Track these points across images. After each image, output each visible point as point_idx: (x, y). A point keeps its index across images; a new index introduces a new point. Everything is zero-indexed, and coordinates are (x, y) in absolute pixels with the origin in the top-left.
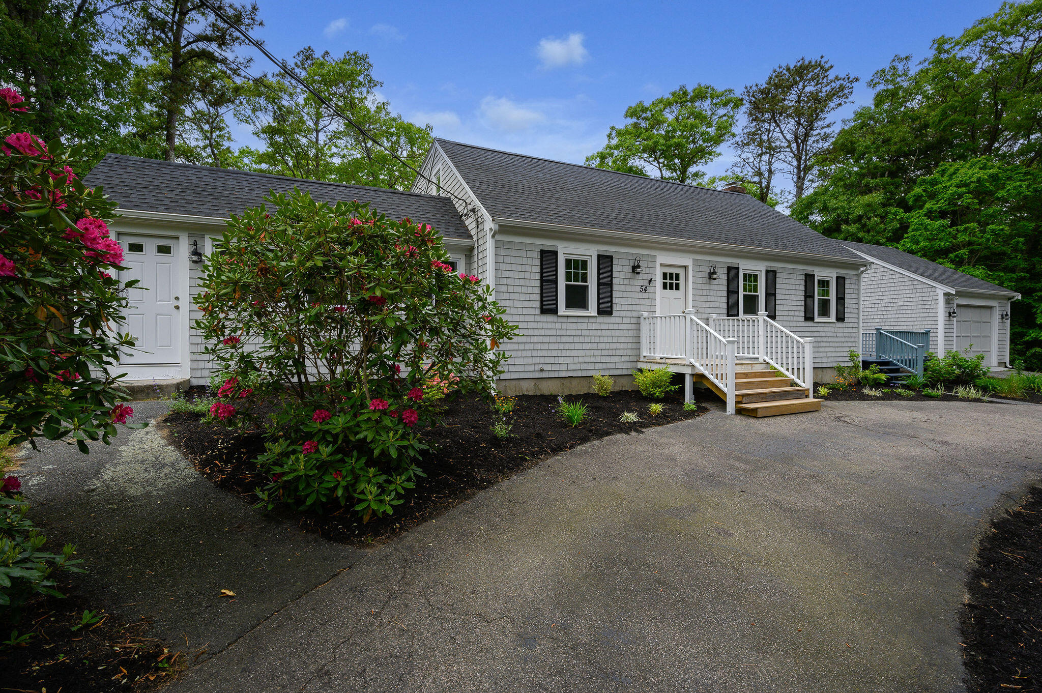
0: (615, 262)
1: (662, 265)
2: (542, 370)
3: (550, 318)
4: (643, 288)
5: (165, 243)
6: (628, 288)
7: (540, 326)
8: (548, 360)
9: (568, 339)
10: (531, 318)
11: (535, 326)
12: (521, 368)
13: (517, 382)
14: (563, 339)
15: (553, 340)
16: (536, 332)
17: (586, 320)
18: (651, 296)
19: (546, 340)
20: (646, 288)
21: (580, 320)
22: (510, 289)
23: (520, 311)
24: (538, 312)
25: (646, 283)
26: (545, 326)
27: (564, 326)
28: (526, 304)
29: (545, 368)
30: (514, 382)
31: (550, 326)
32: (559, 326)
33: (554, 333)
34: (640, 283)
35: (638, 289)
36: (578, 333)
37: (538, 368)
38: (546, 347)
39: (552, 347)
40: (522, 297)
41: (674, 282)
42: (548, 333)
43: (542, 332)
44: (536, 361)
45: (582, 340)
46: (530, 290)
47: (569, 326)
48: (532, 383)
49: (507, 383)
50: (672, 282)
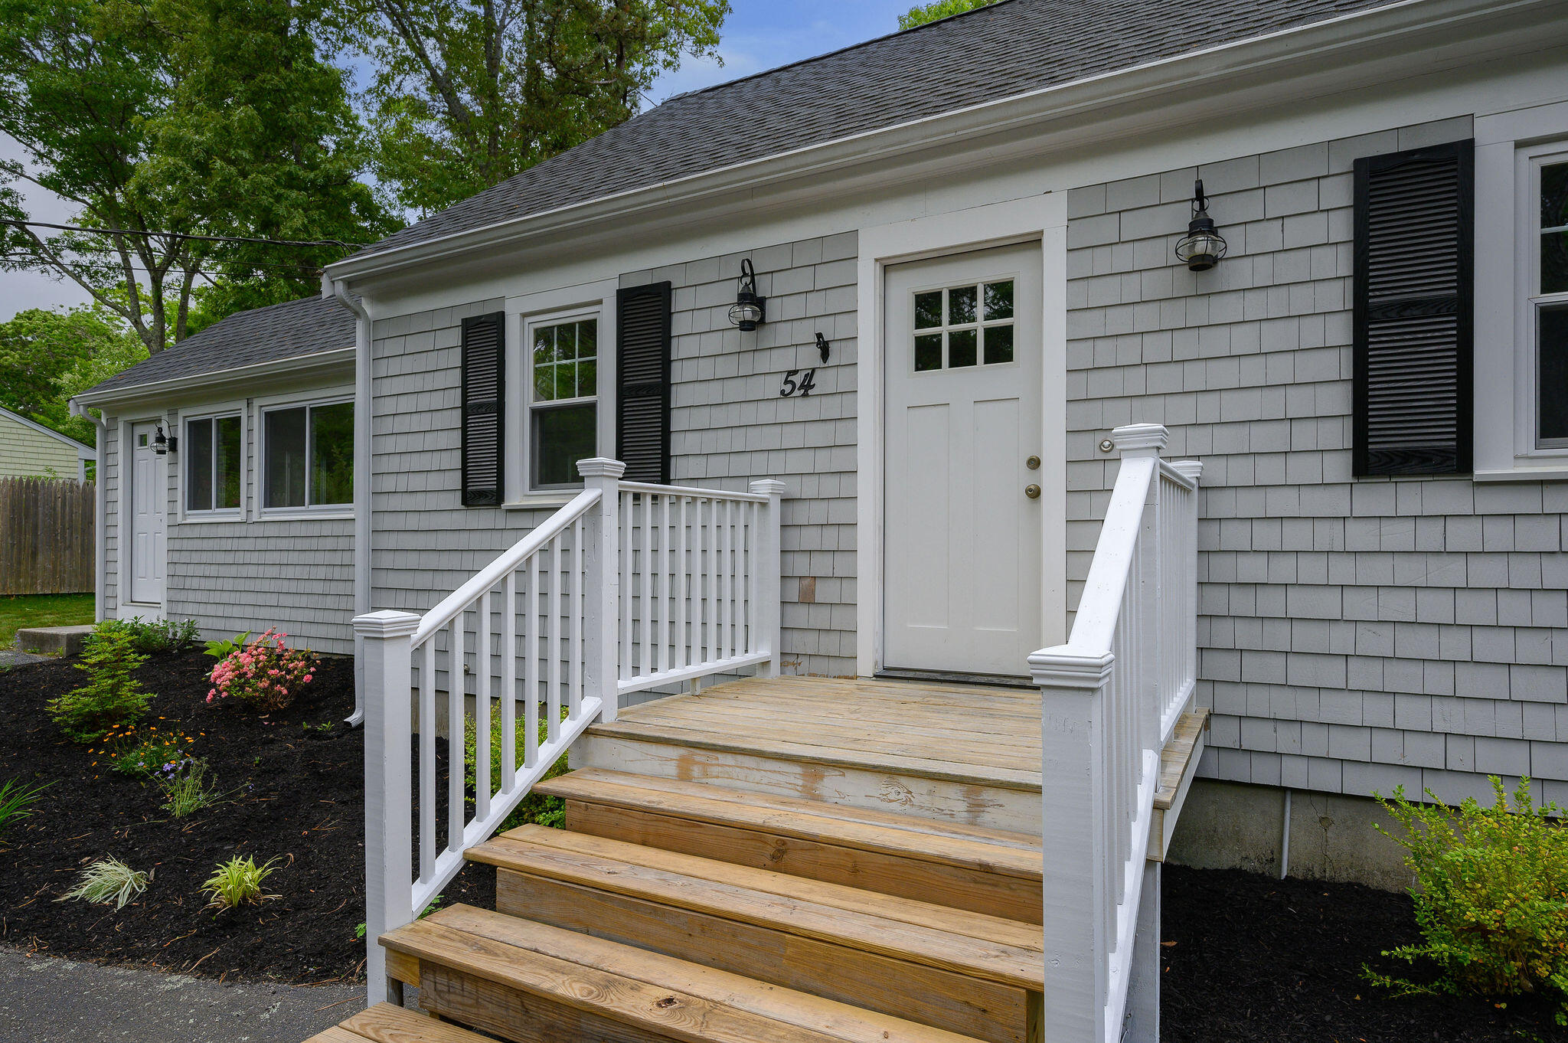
0: (678, 303)
1: (888, 267)
3: (484, 516)
4: (798, 379)
6: (734, 390)
7: (466, 538)
10: (441, 520)
11: (452, 541)
18: (832, 408)
20: (810, 376)
22: (402, 444)
23: (420, 502)
24: (458, 499)
25: (810, 357)
26: (474, 540)
28: (434, 481)
31: (487, 542)
34: (784, 361)
35: (776, 385)
40: (424, 462)
41: (981, 325)
50: (963, 326)
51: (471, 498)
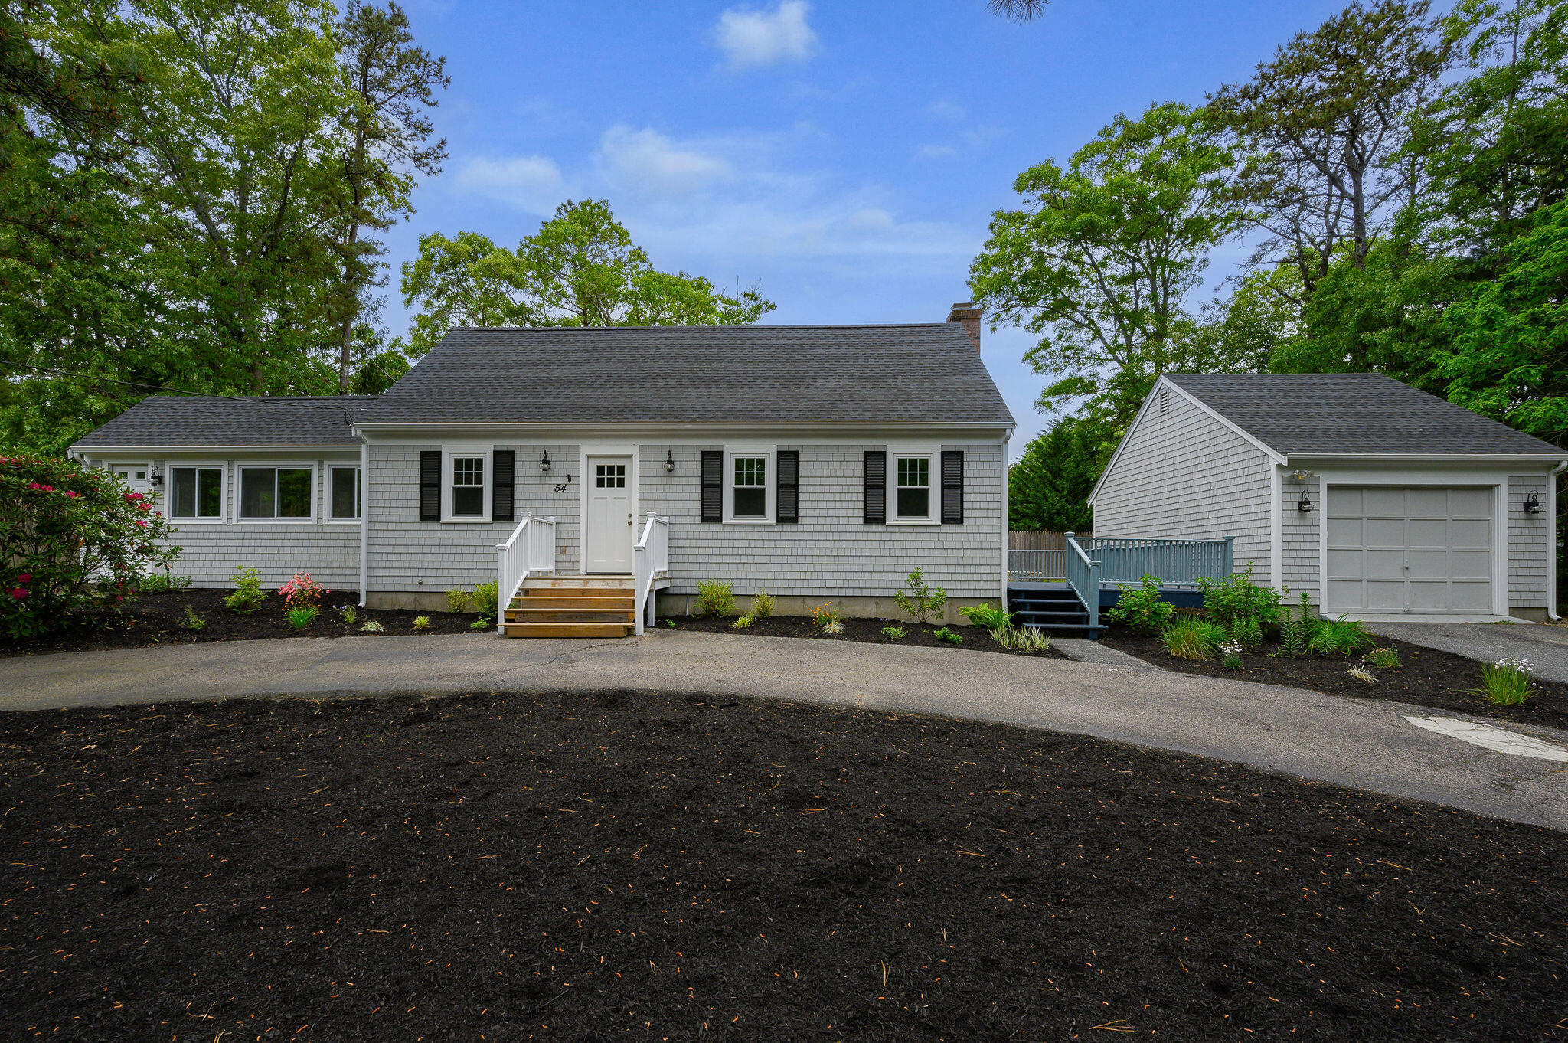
0: (517, 458)
1: (589, 457)
2: (421, 583)
3: (431, 526)
4: (561, 487)
5: (141, 470)
6: (538, 488)
7: (420, 534)
8: (428, 573)
9: (454, 550)
10: (409, 527)
11: (414, 534)
12: (396, 580)
13: (394, 595)
14: (448, 550)
15: (434, 550)
16: (415, 542)
17: (478, 528)
18: (571, 496)
19: (426, 550)
20: (565, 486)
21: (470, 527)
22: (386, 496)
23: (396, 519)
24: (418, 519)
25: (565, 481)
26: (426, 534)
27: (449, 534)
28: (404, 511)
29: (425, 580)
30: (390, 596)
31: (432, 534)
32: (443, 534)
33: (437, 542)
34: (556, 481)
35: (553, 488)
36: (468, 542)
37: (415, 581)
38: (426, 557)
39: (434, 557)
40: (399, 504)
41: (616, 476)
42: (429, 542)
43: (422, 542)
44: (414, 573)
45: (472, 550)
46: (409, 496)
47: (455, 534)
48: (412, 597)
49: (383, 596)
50: (611, 476)
51: (424, 518)
